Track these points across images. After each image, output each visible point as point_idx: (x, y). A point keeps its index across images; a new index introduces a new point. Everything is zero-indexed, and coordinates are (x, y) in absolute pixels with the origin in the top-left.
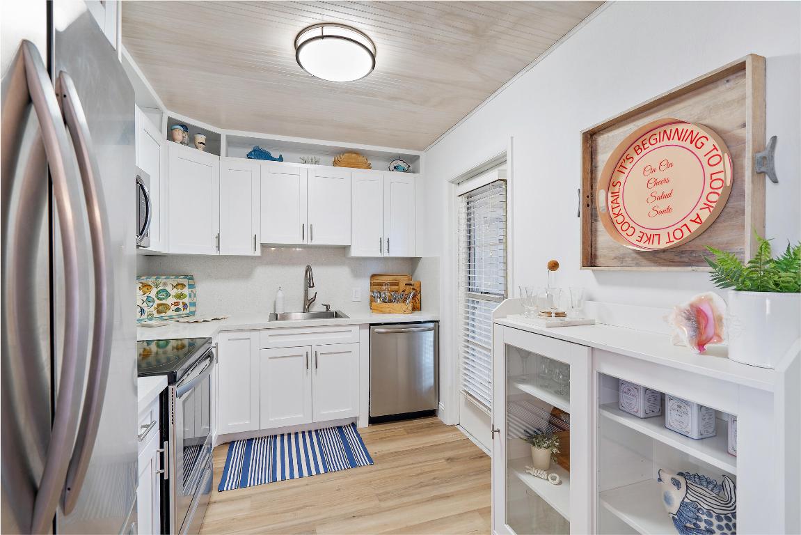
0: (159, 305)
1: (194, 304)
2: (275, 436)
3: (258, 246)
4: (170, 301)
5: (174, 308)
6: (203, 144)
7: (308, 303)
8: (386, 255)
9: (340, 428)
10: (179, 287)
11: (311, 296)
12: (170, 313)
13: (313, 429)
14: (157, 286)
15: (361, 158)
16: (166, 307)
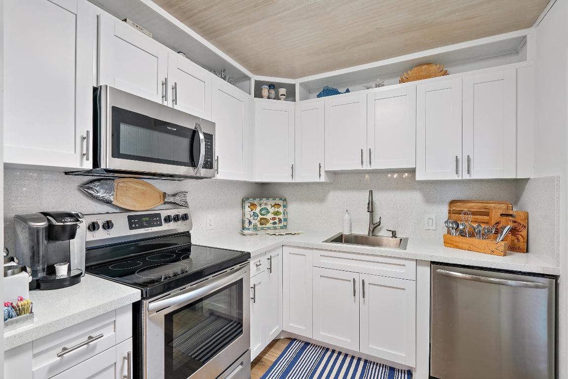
0: (261, 219)
1: (286, 220)
2: (328, 350)
3: (323, 173)
4: (269, 216)
5: (272, 221)
6: (284, 95)
7: (372, 227)
8: (466, 177)
9: (392, 369)
10: (276, 206)
11: (376, 220)
12: (269, 225)
13: (364, 358)
14: (260, 205)
15: (433, 68)
16: (267, 221)
